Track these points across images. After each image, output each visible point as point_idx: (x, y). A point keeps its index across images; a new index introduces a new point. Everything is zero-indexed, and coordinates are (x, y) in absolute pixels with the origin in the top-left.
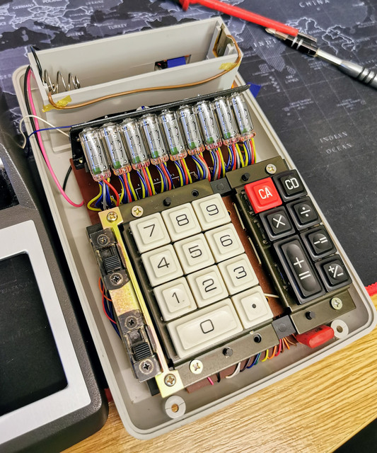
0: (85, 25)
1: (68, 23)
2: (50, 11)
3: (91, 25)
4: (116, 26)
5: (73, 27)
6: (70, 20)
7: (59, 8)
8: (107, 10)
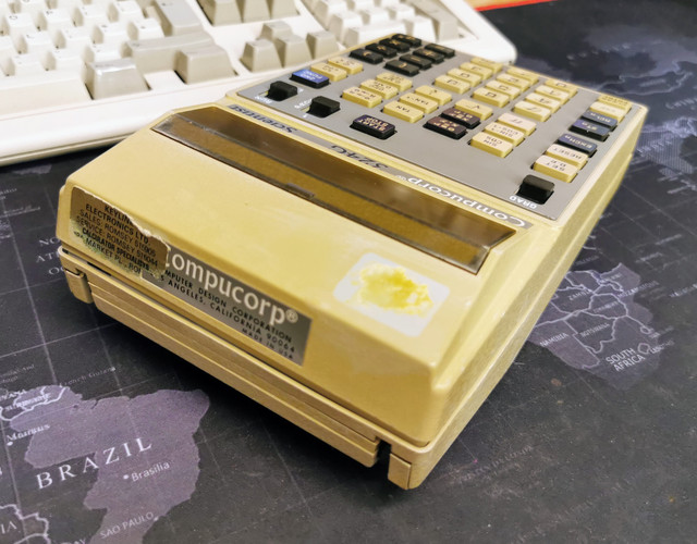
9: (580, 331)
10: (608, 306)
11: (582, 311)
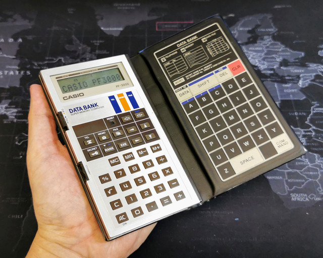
0: (275, 67)
1: (264, 64)
2: (254, 56)
3: (279, 68)
4: (296, 71)
5: (266, 67)
6: (265, 63)
7: (259, 54)
8: (292, 60)
9: (289, 179)
10: (311, 173)
11: (298, 171)
